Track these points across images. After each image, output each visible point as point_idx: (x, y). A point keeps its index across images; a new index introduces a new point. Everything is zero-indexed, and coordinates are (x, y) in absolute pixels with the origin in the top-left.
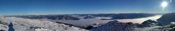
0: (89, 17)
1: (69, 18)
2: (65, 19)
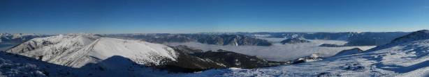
0: (295, 39)
1: (248, 42)
2: (238, 42)
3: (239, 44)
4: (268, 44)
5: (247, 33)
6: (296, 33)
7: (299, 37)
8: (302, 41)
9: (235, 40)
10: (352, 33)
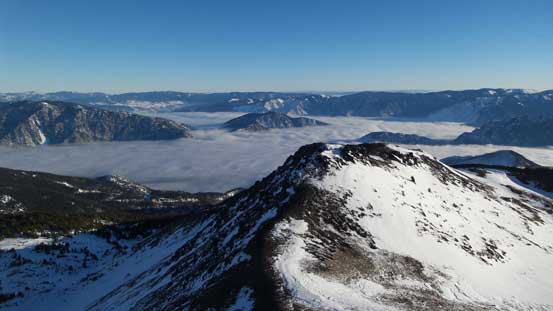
0: (272, 113)
1: (93, 126)
2: (48, 129)
3: (54, 140)
4: (169, 133)
5: (99, 96)
6: (278, 95)
7: (287, 107)
8: (297, 123)
9: (34, 121)
10: (500, 92)
